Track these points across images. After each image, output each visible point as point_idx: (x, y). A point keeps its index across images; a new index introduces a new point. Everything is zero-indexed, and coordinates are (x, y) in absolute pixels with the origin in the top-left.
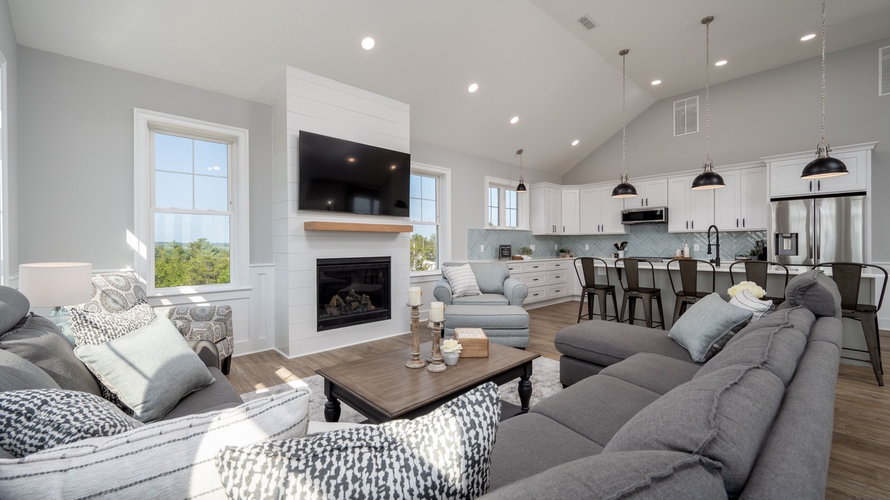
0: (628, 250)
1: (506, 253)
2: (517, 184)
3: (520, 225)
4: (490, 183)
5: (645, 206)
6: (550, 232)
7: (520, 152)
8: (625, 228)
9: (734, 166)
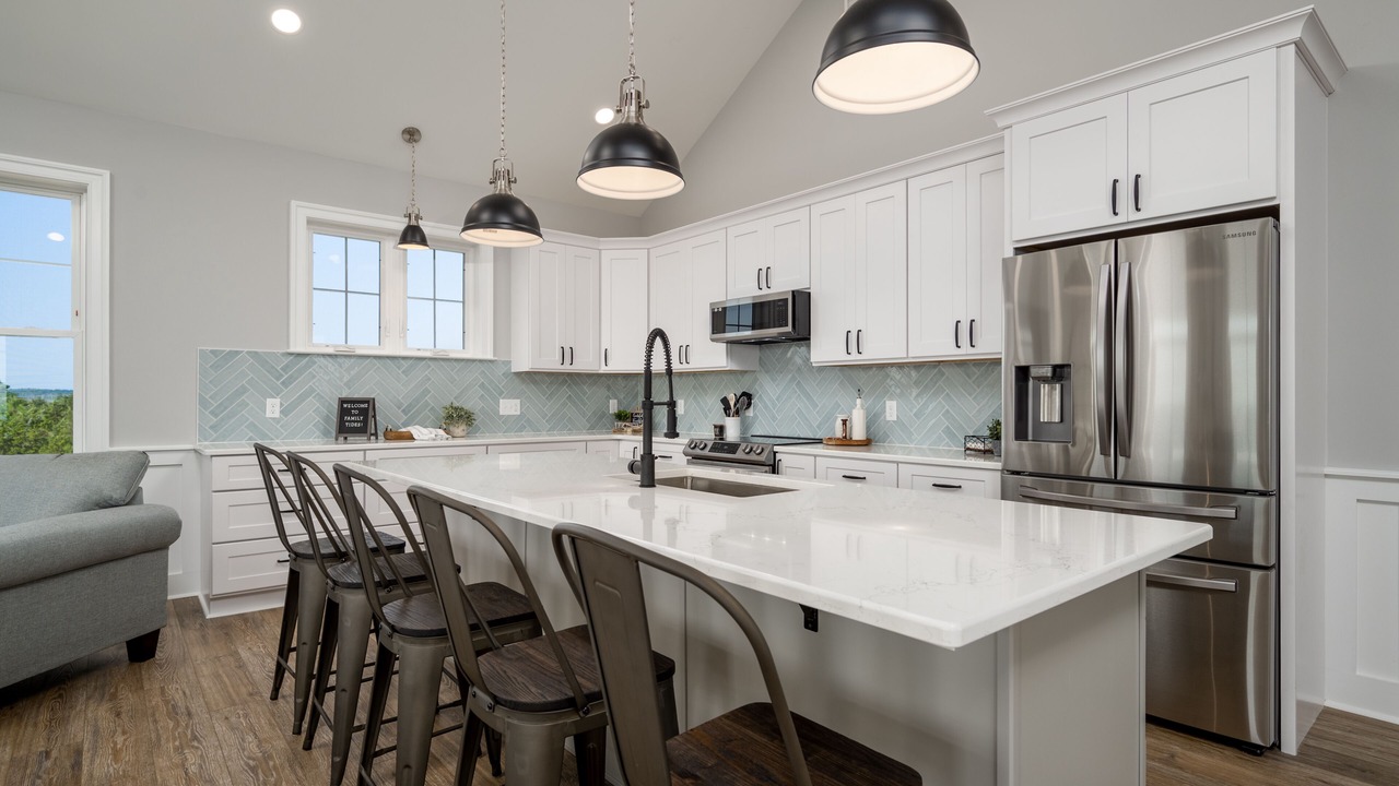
0: (755, 415)
1: (354, 421)
2: (400, 225)
3: (469, 343)
4: (311, 222)
5: (765, 291)
6: (552, 363)
7: (411, 135)
8: (729, 354)
9: (945, 155)
